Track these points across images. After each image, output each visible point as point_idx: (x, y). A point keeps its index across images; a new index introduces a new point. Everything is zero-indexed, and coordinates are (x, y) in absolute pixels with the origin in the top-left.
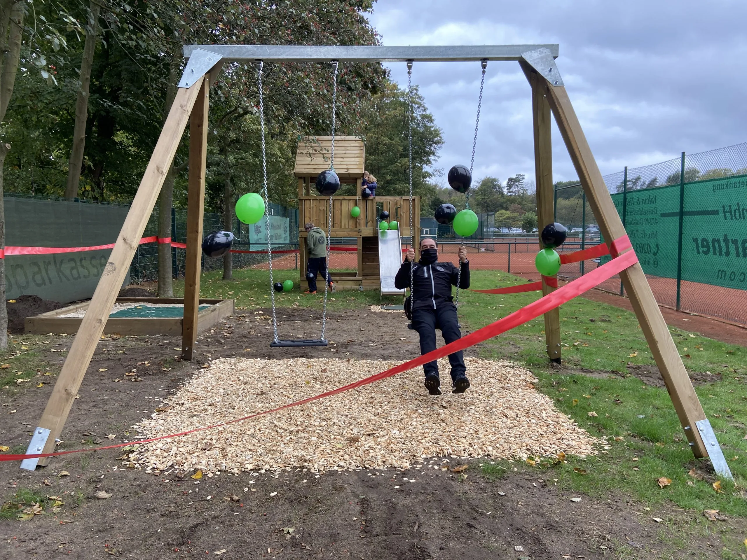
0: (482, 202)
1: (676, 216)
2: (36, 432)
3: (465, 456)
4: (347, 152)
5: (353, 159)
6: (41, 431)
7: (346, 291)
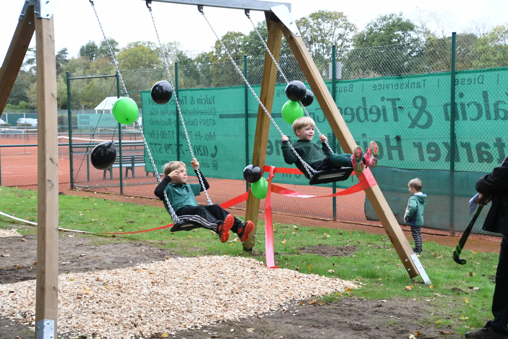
1: (243, 117)
6: (48, 322)
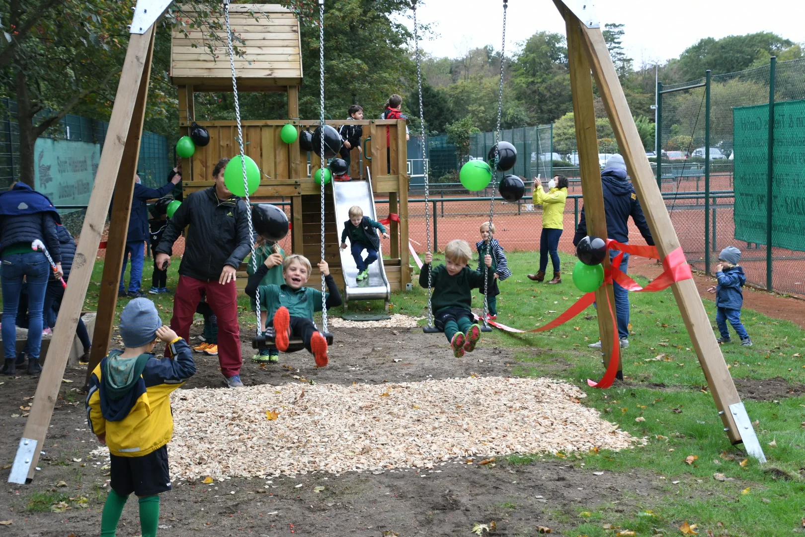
2: (22, 443)
3: (492, 454)
5: (281, 50)
6: (27, 442)
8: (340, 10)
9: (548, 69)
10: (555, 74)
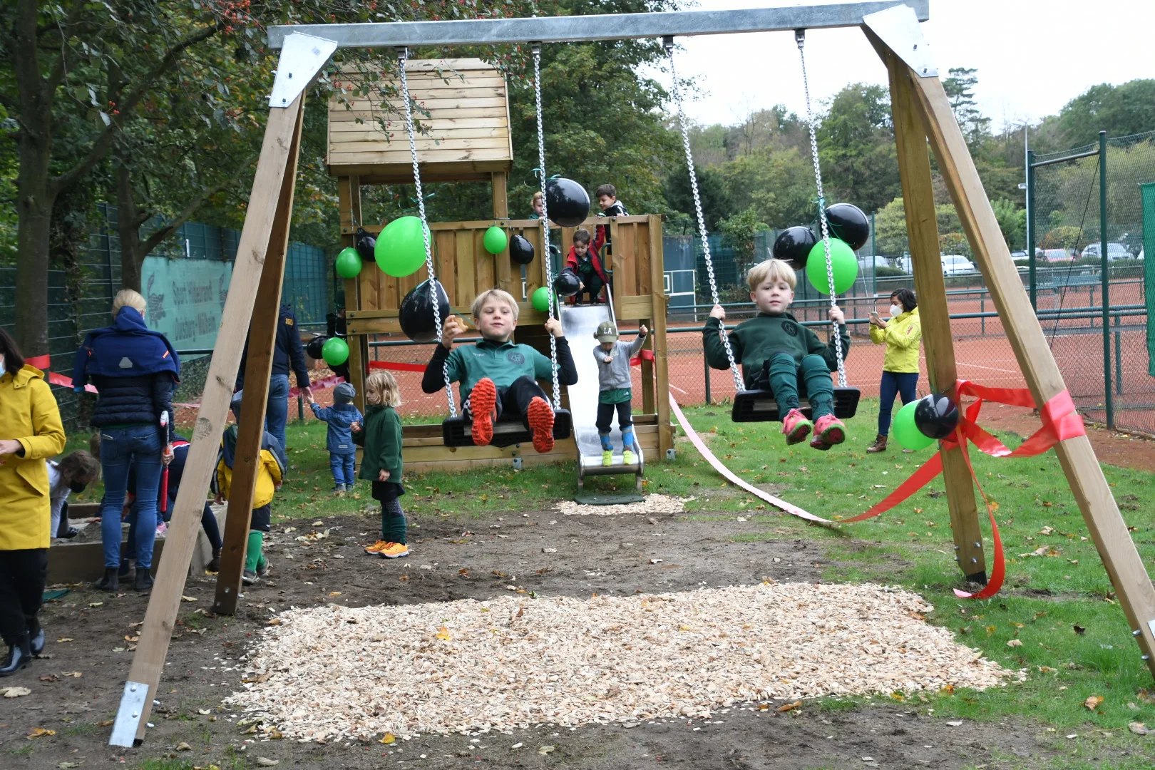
0: (839, 169)
2: (127, 689)
3: (796, 696)
4: (463, 103)
5: (481, 123)
6: (134, 688)
7: (482, 471)
8: (564, 63)
9: (866, 136)
10: (877, 143)
